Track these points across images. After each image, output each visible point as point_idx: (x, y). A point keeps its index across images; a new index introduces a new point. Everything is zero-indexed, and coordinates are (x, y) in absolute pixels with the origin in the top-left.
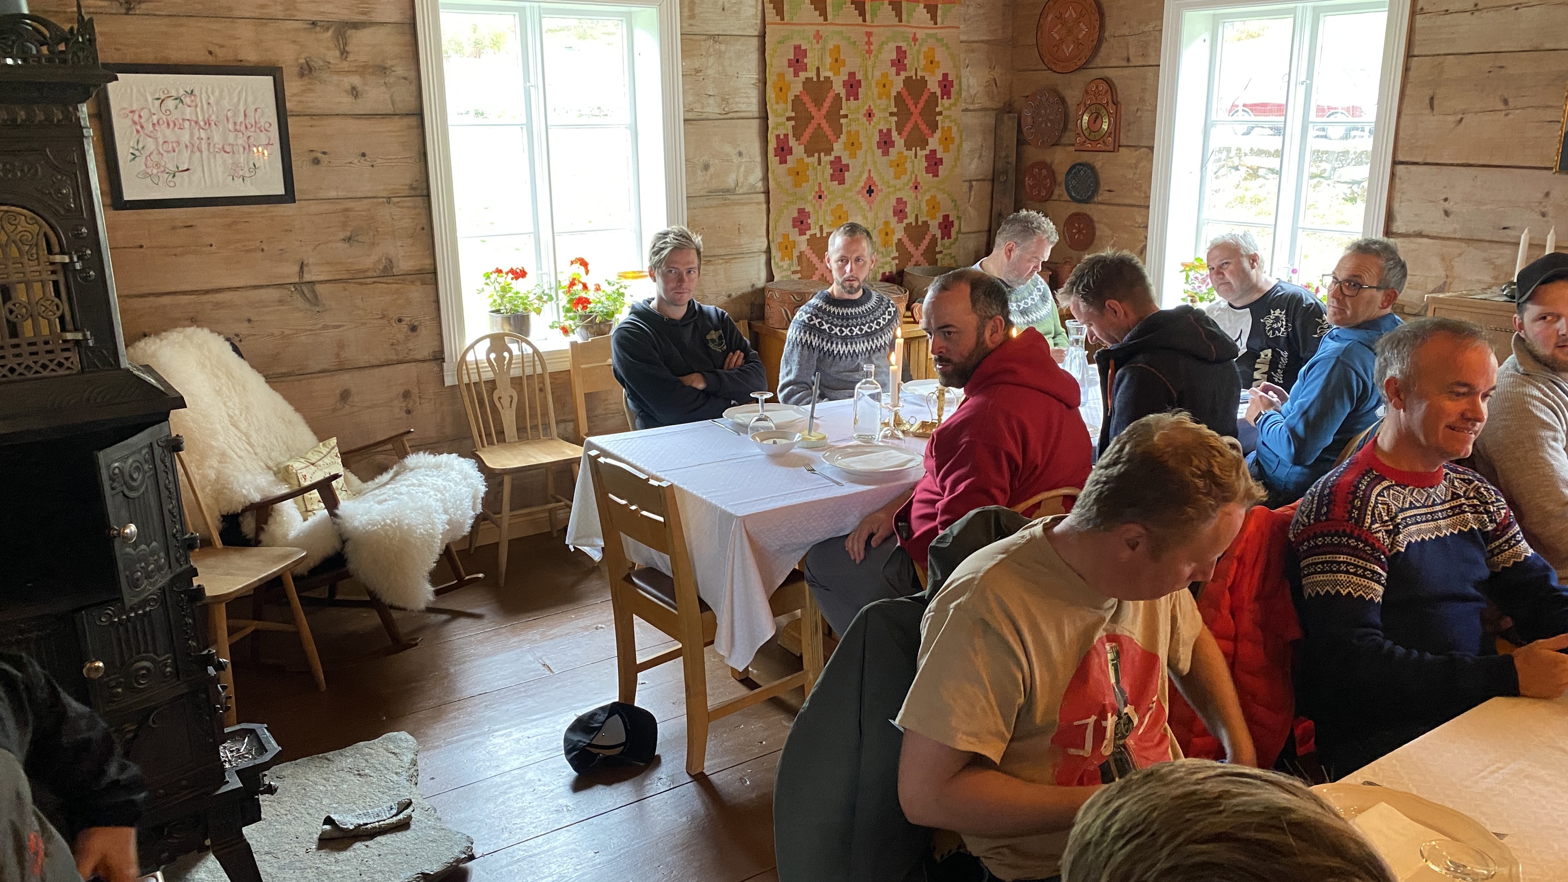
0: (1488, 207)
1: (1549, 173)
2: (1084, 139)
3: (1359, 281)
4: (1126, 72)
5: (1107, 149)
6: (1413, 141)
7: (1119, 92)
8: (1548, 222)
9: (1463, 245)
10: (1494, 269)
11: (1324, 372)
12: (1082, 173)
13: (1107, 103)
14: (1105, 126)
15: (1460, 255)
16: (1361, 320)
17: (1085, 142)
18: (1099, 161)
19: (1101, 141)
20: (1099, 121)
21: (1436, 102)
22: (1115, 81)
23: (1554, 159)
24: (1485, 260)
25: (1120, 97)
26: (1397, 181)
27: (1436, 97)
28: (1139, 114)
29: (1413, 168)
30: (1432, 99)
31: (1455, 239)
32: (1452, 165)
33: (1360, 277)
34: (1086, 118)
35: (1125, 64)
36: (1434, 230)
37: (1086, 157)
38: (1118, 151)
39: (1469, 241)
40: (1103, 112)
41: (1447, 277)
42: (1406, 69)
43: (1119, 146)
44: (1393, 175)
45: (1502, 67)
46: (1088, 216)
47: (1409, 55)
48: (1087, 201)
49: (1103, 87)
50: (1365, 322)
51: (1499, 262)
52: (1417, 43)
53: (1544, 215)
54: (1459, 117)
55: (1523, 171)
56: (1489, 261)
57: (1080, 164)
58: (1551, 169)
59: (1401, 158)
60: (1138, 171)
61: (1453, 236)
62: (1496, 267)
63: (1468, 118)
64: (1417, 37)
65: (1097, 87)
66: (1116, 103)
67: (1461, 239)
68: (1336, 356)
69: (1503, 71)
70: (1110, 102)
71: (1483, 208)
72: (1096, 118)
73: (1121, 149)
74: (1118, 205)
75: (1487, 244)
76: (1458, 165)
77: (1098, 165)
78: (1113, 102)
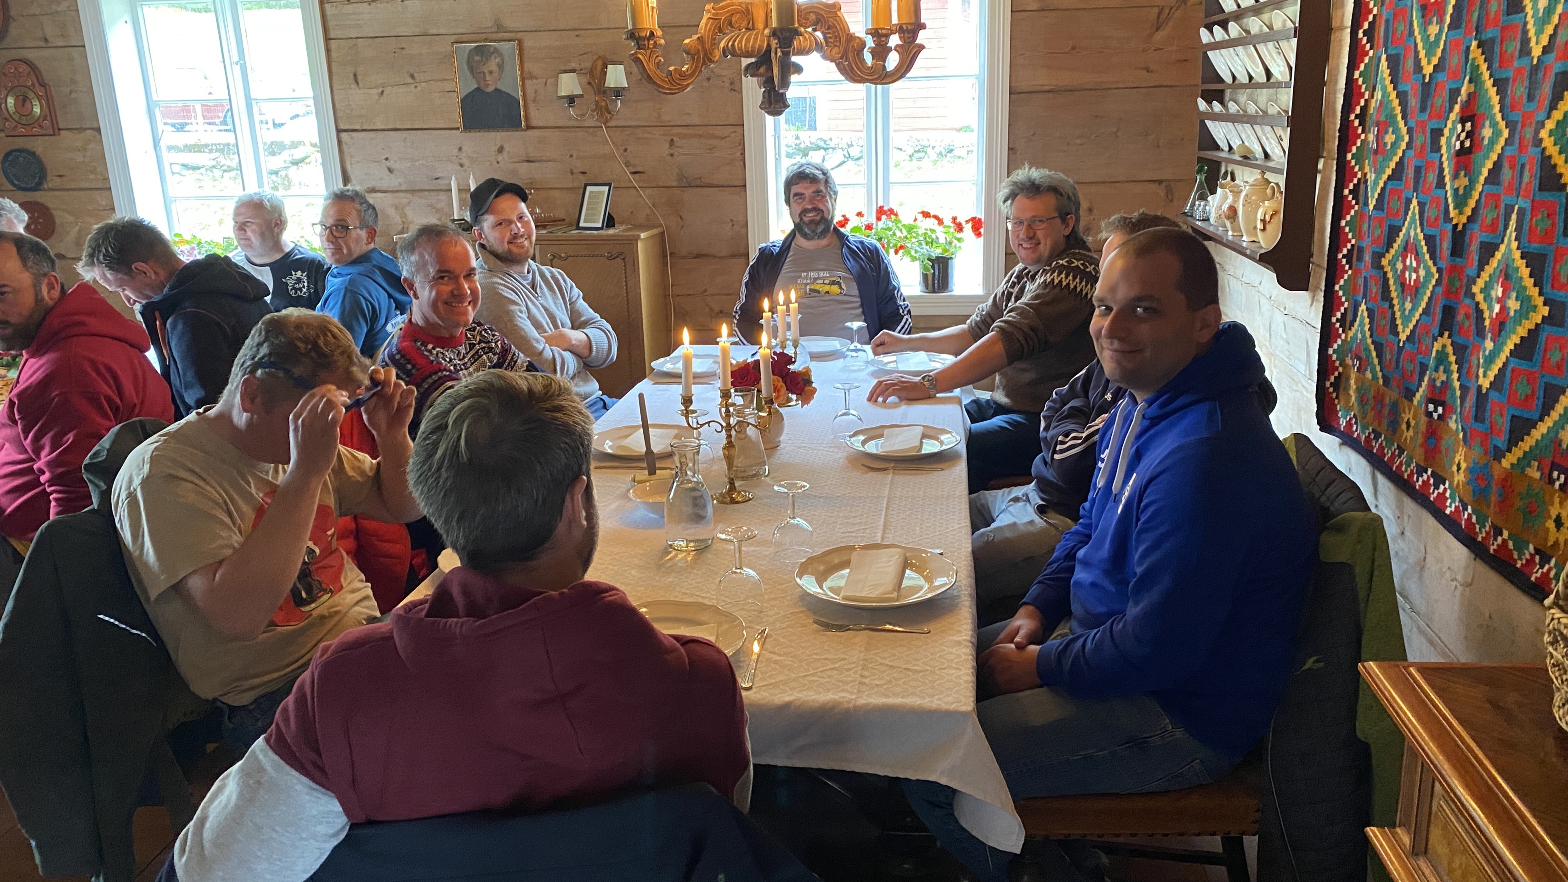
0: (420, 162)
1: (457, 132)
2: (14, 124)
3: (345, 224)
4: (47, 53)
5: (44, 132)
6: (349, 112)
7: (43, 73)
8: (466, 171)
9: (409, 196)
10: (436, 212)
11: (337, 302)
12: (21, 159)
13: (33, 84)
14: (37, 110)
15: (409, 203)
16: (355, 256)
17: (16, 126)
18: (39, 146)
19: (36, 125)
20: (28, 104)
21: (359, 78)
22: (37, 63)
23: (459, 122)
24: (429, 206)
25: (47, 77)
26: (344, 147)
27: (358, 74)
28: (74, 95)
29: (355, 134)
30: (355, 75)
31: (401, 191)
32: (384, 130)
33: (344, 220)
34: (11, 101)
35: (42, 44)
36: (384, 185)
37: (20, 143)
38: (59, 134)
39: (413, 192)
40: (31, 95)
41: (403, 223)
42: (328, 51)
43: (59, 129)
44: (340, 142)
45: (403, 49)
46: (42, 205)
47: (327, 39)
48: (37, 188)
49: (23, 68)
50: (357, 259)
51: (439, 206)
52: (331, 28)
53: (461, 165)
54: (380, 90)
55: (439, 132)
56: (431, 206)
57: (16, 151)
58: (458, 129)
59: (342, 127)
60: (88, 154)
61: (399, 188)
62: (437, 211)
63: (388, 90)
64: (331, 23)
65: (16, 69)
66: (43, 85)
67: (406, 191)
68: (343, 286)
69: (404, 52)
70: (37, 84)
71: (417, 164)
72: (23, 101)
73: (62, 132)
74: (74, 190)
75: (427, 193)
76: (388, 130)
77: (39, 151)
78: (39, 83)
